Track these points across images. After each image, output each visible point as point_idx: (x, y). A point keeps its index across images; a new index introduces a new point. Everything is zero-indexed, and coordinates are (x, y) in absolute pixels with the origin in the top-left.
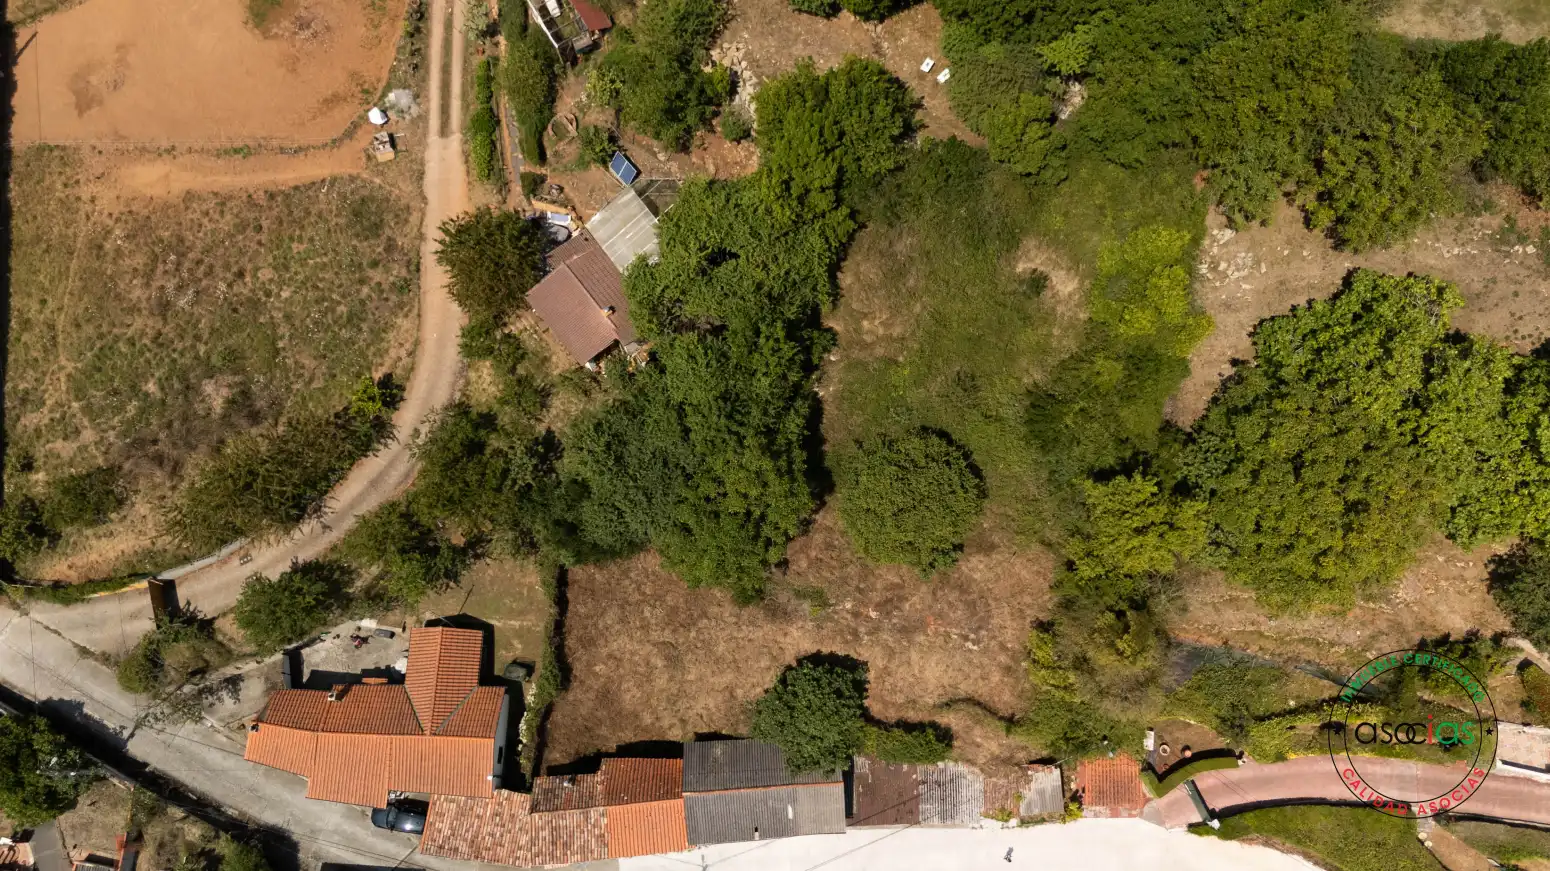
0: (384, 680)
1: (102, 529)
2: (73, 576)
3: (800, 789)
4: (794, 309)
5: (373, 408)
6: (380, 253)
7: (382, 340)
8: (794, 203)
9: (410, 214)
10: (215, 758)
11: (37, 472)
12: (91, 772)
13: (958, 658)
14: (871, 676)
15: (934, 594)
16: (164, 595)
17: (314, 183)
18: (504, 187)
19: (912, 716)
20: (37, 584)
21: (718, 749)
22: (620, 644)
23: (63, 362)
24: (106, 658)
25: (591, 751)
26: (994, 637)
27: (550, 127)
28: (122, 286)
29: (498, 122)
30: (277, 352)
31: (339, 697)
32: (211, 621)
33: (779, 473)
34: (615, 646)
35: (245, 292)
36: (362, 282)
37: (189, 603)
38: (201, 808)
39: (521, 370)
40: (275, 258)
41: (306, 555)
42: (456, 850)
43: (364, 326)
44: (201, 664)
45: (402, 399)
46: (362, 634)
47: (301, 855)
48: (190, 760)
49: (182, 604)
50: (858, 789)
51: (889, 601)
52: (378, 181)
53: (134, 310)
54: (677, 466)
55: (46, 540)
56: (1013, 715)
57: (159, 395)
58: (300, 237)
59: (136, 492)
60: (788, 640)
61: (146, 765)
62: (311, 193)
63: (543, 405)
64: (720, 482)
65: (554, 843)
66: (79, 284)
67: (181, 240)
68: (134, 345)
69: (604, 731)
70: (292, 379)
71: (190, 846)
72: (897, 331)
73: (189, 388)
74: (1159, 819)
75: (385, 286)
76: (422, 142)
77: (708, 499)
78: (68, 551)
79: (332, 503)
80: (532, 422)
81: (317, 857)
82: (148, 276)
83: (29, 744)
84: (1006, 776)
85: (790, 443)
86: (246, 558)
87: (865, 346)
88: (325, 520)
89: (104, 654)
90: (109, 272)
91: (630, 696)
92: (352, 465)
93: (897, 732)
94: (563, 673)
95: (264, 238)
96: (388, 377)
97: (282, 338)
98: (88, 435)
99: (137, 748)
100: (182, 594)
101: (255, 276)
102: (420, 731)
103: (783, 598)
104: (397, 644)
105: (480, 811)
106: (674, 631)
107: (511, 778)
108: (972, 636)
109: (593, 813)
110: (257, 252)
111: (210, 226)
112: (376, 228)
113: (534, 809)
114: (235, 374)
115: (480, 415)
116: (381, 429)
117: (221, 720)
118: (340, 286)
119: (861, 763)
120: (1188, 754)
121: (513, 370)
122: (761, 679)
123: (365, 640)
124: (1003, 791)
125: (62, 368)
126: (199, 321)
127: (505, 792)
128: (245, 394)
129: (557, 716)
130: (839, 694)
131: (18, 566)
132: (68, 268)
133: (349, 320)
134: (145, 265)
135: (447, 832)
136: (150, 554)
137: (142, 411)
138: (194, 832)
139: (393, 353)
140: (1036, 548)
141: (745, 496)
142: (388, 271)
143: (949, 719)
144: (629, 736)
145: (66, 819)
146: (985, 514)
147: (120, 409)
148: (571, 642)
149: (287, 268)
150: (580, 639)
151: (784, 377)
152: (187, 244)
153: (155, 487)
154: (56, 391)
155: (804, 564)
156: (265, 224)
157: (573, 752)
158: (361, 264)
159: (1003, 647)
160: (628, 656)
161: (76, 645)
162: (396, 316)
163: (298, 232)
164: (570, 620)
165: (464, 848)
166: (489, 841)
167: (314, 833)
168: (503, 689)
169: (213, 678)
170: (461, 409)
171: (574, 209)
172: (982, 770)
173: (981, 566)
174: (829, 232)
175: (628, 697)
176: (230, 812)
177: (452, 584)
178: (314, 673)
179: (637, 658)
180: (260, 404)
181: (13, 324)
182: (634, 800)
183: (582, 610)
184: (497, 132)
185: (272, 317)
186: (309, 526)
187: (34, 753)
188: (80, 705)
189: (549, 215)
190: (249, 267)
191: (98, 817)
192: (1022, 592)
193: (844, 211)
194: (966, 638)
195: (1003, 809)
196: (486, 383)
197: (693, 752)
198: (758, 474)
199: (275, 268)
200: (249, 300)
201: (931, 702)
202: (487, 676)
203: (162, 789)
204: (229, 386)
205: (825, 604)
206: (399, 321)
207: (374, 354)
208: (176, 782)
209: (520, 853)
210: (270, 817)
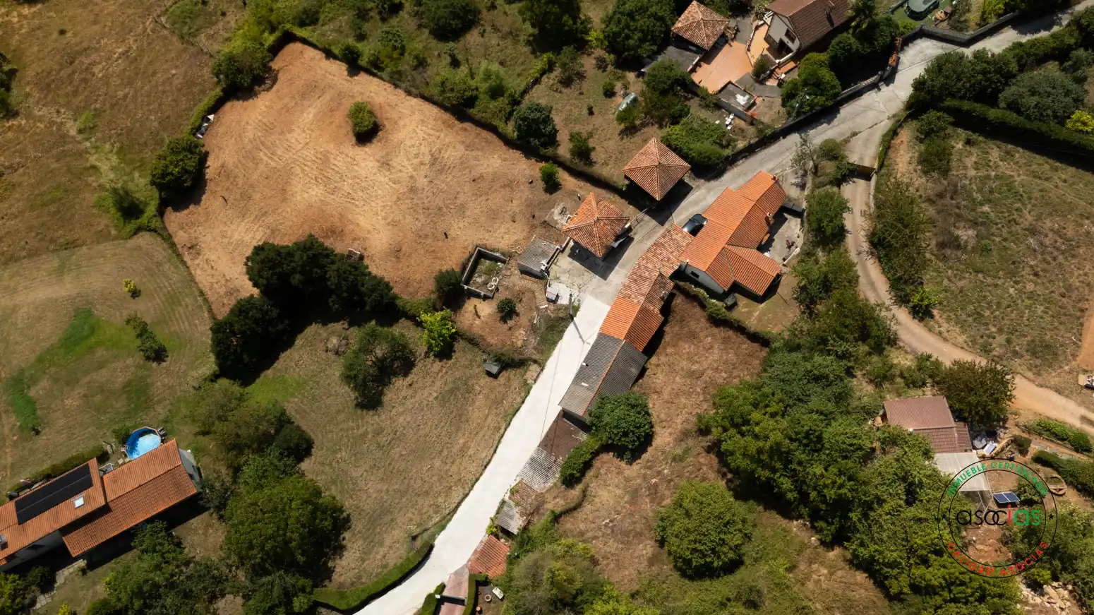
0: (763, 243)
1: (915, 161)
2: (897, 141)
3: (593, 395)
4: (855, 519)
5: (915, 299)
6: (1014, 347)
7: (956, 324)
8: (924, 552)
9: (1034, 374)
10: (770, 165)
11: (963, 145)
12: (794, 115)
13: (603, 513)
14: (623, 464)
15: (645, 518)
16: (864, 173)
17: (1081, 335)
18: (1027, 429)
19: (590, 473)
20: (900, 126)
21: (635, 371)
22: (716, 354)
23: (1022, 177)
24: (847, 141)
25: (671, 318)
26: (603, 536)
27: (1059, 477)
28: (1057, 219)
29: (1077, 452)
30: (977, 272)
31: (767, 219)
32: (839, 186)
33: (760, 451)
34: (716, 351)
35: (1023, 273)
36: (1000, 331)
37: (854, 182)
38: (750, 151)
39: (899, 380)
40: (1039, 295)
41: (849, 239)
42: (664, 237)
43: (970, 319)
44: (819, 174)
45: (914, 318)
46: (793, 248)
47: (703, 181)
48: (776, 156)
49: (855, 179)
50: (573, 427)
51: (656, 492)
52: (1066, 368)
53: (1039, 217)
54: (795, 404)
55: (923, 137)
56: (558, 523)
57: (979, 210)
58: (1047, 313)
59: (927, 181)
60: (667, 434)
61: (784, 138)
62: (1075, 331)
63: (871, 381)
64: (773, 415)
65: (640, 276)
66: (1069, 200)
67: (1074, 256)
68: (1016, 210)
69: (677, 328)
70: (955, 272)
71: (735, 141)
72: (810, 585)
73: (974, 224)
74: (458, 573)
75: (991, 340)
76: (1082, 404)
77: (767, 406)
78: (912, 144)
79: (872, 261)
80: (864, 372)
81: (698, 187)
82: (1057, 233)
83: (821, 95)
84: (531, 504)
85: (774, 471)
86: (864, 214)
87: (811, 562)
88: (864, 256)
89: (849, 141)
90: (1069, 216)
91: (686, 347)
92: (889, 279)
93: (588, 457)
94: (717, 321)
95: (1056, 296)
96: (932, 317)
97: (984, 278)
98: (972, 173)
99: (795, 138)
100: (861, 183)
101: (1031, 281)
102: (728, 244)
103: (690, 442)
104: (779, 260)
105: (674, 254)
106: (706, 382)
107: (681, 275)
108: (611, 524)
109: (642, 299)
110: (1047, 288)
111: (1076, 274)
112: (1034, 354)
113: (661, 275)
114: (973, 248)
115: (884, 349)
116: (902, 300)
117: (787, 175)
118: (1003, 318)
119: (583, 437)
120: (478, 609)
121: (902, 376)
122: (656, 407)
123: (789, 247)
124: (525, 498)
125: (1019, 175)
126: (1016, 244)
127: (676, 268)
128: (958, 247)
129: (697, 310)
130: (625, 434)
131: (915, 122)
132: (1081, 199)
133: (978, 314)
134: (1065, 234)
135: (674, 237)
136: (889, 175)
137: (974, 200)
138: (741, 145)
139: (945, 325)
140: (635, 587)
141: (757, 424)
142: (1001, 346)
143: (576, 492)
144: (667, 338)
145: (779, 101)
146: (671, 570)
147: (980, 190)
148: (731, 333)
149: (1029, 298)
150: (729, 337)
151: (815, 489)
152: (1069, 258)
153: (926, 189)
154: (1006, 168)
155: (702, 460)
156: (1065, 300)
157: (676, 309)
158: (1013, 335)
159: (595, 538)
160: (707, 355)
161: (860, 132)
162: (967, 337)
163: (1050, 313)
164: (742, 338)
165: (663, 240)
166: (659, 252)
167: (709, 190)
168: (726, 290)
169: (809, 179)
170: (893, 341)
171: (992, 458)
172: (542, 493)
173: (644, 552)
174: (896, 571)
175: (686, 346)
176: (741, 161)
177: (795, 296)
178: (786, 219)
179: (703, 359)
180: (948, 252)
181: (1058, 164)
182: (637, 319)
183: (744, 346)
184: (1070, 446)
185: (1000, 278)
186: (865, 246)
187: (817, 95)
188: (829, 123)
189: (996, 444)
190: (1039, 281)
191: (772, 113)
192: (617, 565)
193: (906, 590)
194: (611, 521)
195: (517, 492)
196: (901, 360)
197: (641, 359)
198: (767, 438)
199: (1032, 292)
200: (1018, 272)
201: (591, 485)
202: (736, 288)
203: (767, 139)
204: (966, 242)
205: (674, 459)
206: (964, 337)
207: (949, 316)
208: (769, 146)
209: (645, 262)
210: (727, 176)
